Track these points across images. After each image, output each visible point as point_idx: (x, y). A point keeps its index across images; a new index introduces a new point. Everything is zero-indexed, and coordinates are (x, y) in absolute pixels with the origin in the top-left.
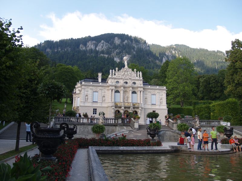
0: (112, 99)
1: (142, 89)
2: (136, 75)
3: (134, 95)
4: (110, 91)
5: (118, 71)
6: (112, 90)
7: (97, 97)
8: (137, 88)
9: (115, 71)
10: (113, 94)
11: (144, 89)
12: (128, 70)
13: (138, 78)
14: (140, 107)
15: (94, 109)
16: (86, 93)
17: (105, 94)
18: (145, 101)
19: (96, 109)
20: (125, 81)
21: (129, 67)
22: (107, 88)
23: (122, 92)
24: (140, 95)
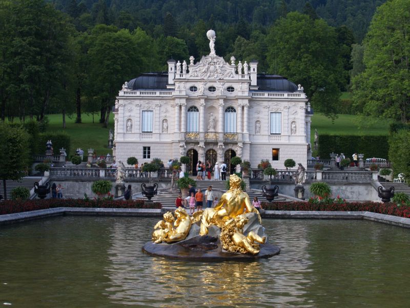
0: (180, 126)
1: (246, 102)
2: (233, 70)
3: (231, 115)
4: (177, 108)
5: (195, 62)
6: (180, 107)
7: (151, 121)
8: (237, 99)
9: (188, 63)
10: (183, 115)
11: (250, 100)
12: (215, 60)
13: (239, 77)
14: (240, 142)
15: (145, 148)
16: (127, 114)
17: (168, 115)
18: (256, 128)
19: (149, 148)
20: (209, 85)
21: (219, 52)
22: (172, 102)
23: (201, 110)
24: (243, 114)
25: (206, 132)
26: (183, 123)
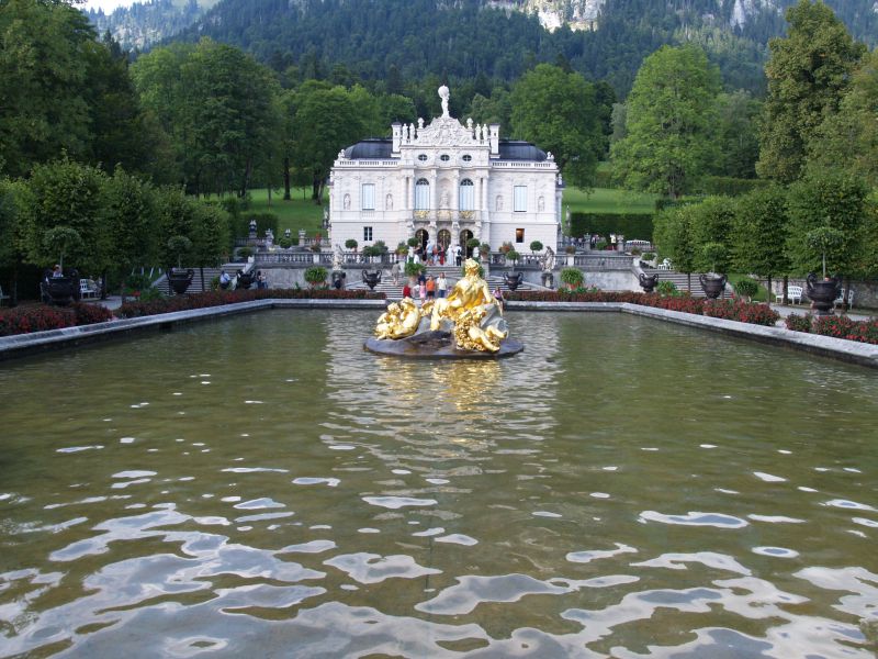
0: (407, 201)
1: (485, 173)
2: (471, 135)
3: (467, 188)
4: (404, 181)
5: (424, 126)
6: (407, 179)
7: (374, 197)
8: (475, 170)
9: (417, 126)
10: (411, 189)
11: (491, 171)
12: (449, 123)
13: (477, 143)
14: (479, 221)
15: (366, 229)
16: (345, 189)
17: (392, 189)
18: (497, 205)
19: (371, 229)
20: (442, 153)
21: (454, 113)
22: (397, 174)
23: (432, 183)
24: (481, 188)
26: (411, 198)
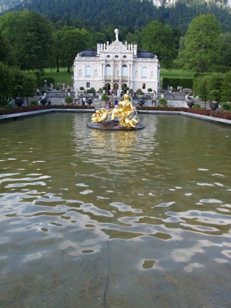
0: (103, 73)
1: (132, 63)
2: (126, 48)
3: (125, 68)
4: (101, 65)
5: (109, 44)
6: (103, 64)
7: (90, 71)
8: (128, 61)
9: (106, 44)
10: (104, 68)
11: (134, 62)
13: (128, 51)
14: (129, 80)
15: (87, 83)
16: (79, 68)
17: (97, 68)
18: (136, 75)
19: (89, 83)
20: (116, 55)
22: (99, 62)
23: (112, 66)
24: (130, 68)
25: (114, 76)
26: (104, 72)
